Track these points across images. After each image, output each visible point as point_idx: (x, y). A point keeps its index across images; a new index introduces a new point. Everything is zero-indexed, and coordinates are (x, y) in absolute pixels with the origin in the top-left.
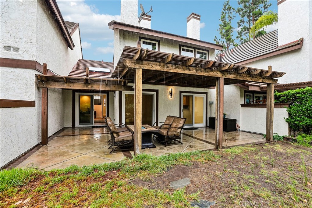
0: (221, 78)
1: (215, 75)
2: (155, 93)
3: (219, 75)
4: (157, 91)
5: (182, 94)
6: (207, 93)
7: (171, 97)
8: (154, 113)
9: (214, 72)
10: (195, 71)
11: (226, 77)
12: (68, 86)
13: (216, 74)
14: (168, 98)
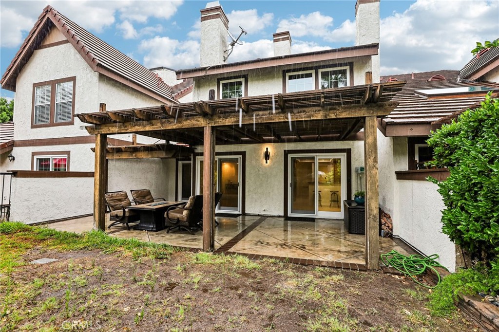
0: (205, 128)
1: (194, 125)
2: (241, 156)
3: (201, 122)
4: (243, 154)
5: (290, 156)
6: (351, 149)
7: (266, 163)
8: (239, 187)
9: (192, 120)
10: (159, 125)
11: (216, 125)
13: (194, 123)
14: (262, 165)
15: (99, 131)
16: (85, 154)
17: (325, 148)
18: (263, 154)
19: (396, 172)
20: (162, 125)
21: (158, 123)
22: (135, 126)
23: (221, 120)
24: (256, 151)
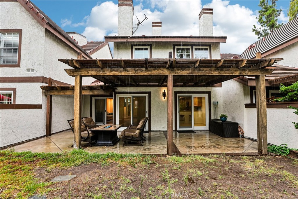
0: (168, 76)
1: (160, 73)
2: (148, 95)
3: (166, 72)
4: (149, 93)
5: (178, 95)
6: (210, 92)
7: (164, 99)
8: (146, 114)
9: (159, 70)
10: (133, 72)
11: (176, 74)
12: (63, 93)
13: (161, 72)
14: (161, 100)
15: (79, 73)
16: (32, 91)
17: (197, 91)
18: (162, 93)
19: (245, 104)
20: (135, 72)
21: (132, 70)
22: (112, 71)
23: (179, 71)
24: (157, 92)
